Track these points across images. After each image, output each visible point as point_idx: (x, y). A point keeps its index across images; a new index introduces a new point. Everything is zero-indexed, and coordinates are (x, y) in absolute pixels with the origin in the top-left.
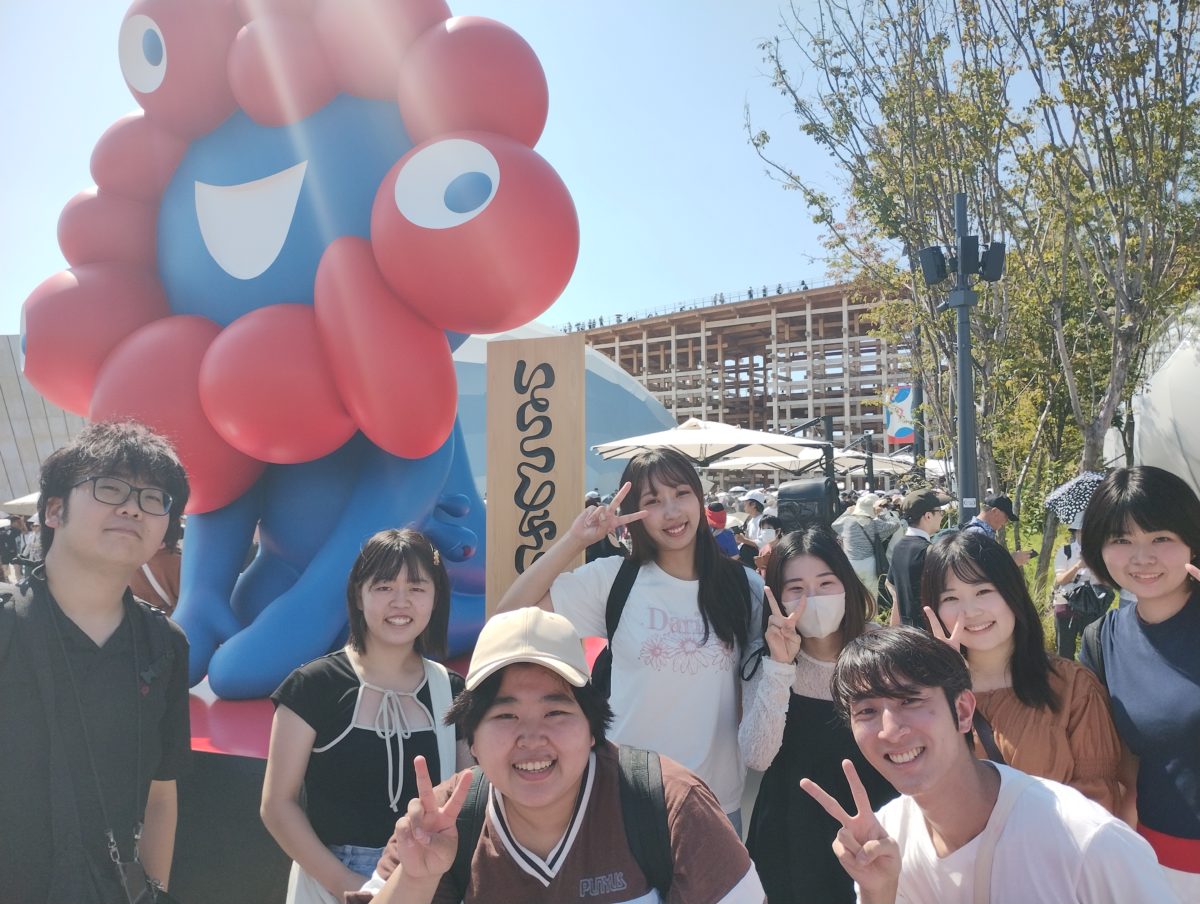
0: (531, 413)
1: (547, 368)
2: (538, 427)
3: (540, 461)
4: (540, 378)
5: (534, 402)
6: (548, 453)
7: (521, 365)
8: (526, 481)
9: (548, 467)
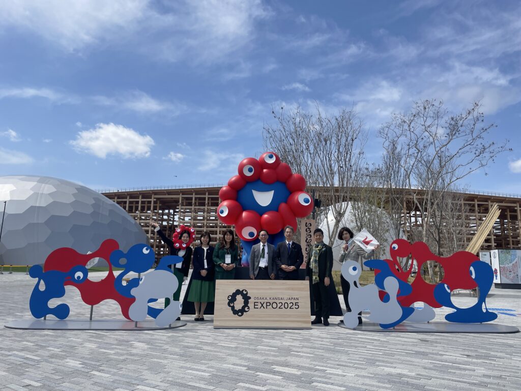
0: (308, 230)
1: (311, 224)
2: (309, 232)
3: (309, 236)
4: (309, 225)
5: (308, 228)
6: (311, 235)
7: (306, 223)
8: (307, 239)
9: (311, 237)
